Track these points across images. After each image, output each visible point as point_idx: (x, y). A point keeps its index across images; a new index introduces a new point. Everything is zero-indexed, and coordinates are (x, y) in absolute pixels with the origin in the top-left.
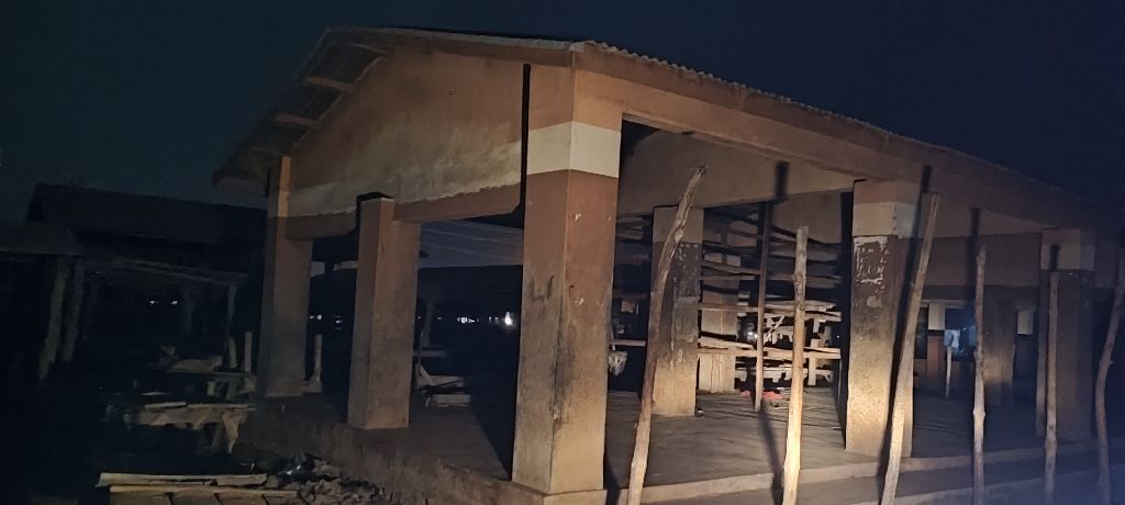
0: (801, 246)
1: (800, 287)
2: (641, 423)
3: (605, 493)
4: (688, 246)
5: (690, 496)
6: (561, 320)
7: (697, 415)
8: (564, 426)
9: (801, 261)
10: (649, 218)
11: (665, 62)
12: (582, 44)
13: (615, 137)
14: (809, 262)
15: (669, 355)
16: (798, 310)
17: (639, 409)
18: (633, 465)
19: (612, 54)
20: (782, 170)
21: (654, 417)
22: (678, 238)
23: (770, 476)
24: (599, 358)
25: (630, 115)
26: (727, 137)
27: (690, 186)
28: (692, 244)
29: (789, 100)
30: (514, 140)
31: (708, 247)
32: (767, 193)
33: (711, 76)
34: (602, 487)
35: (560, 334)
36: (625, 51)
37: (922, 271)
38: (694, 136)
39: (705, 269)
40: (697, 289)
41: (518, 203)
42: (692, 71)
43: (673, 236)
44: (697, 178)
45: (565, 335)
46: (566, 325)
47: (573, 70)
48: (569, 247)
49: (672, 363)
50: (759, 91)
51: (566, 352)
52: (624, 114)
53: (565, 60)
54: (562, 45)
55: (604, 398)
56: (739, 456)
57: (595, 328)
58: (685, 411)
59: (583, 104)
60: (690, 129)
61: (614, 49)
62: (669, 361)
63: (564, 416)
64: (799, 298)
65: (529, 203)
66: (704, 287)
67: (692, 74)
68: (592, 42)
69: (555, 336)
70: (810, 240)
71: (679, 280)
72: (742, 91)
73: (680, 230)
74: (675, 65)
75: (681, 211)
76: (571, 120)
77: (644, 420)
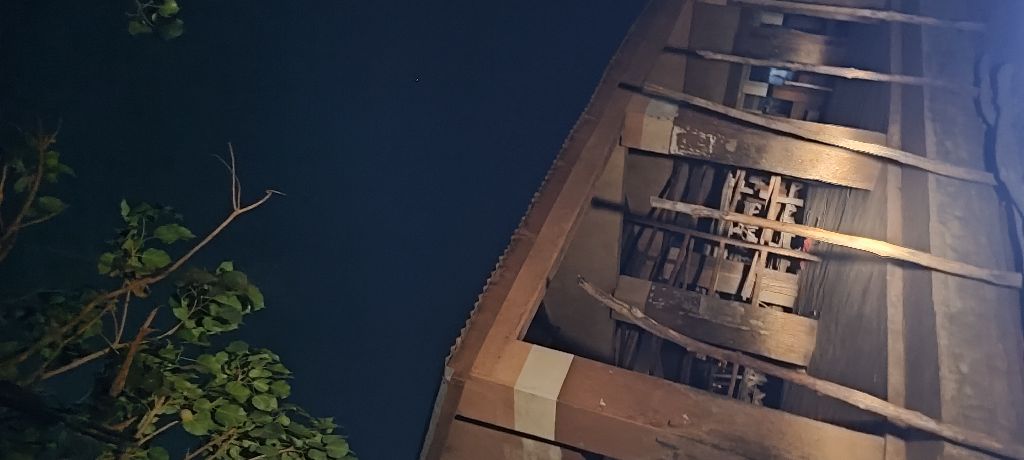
0: (668, 205)
1: (705, 212)
2: (817, 388)
4: (652, 295)
5: (902, 350)
6: (701, 442)
7: (817, 318)
9: (681, 207)
10: (619, 324)
11: (480, 296)
12: (447, 368)
13: (536, 350)
14: (684, 200)
15: (754, 334)
16: (728, 218)
17: (803, 387)
18: (862, 406)
19: (463, 342)
20: (598, 204)
21: (814, 370)
22: (640, 314)
23: (890, 267)
24: (746, 416)
25: (521, 332)
26: (558, 250)
27: (593, 294)
28: (651, 291)
29: (537, 194)
30: (521, 445)
31: (656, 277)
32: (617, 218)
33: (501, 258)
34: (881, 439)
35: (715, 446)
36: (462, 330)
37: (710, 106)
38: (551, 278)
39: (677, 282)
40: (693, 294)
41: (579, 454)
42: (493, 273)
43: (637, 318)
44: (588, 287)
46: (704, 436)
47: (470, 378)
48: (630, 417)
49: (762, 332)
50: (524, 218)
51: (734, 444)
52: (518, 338)
53: (457, 387)
54: (444, 388)
55: (787, 416)
56: (865, 292)
57: (715, 410)
58: (812, 328)
59: (501, 375)
60: (544, 281)
61: (459, 340)
62: (760, 334)
64: (716, 214)
65: (581, 445)
66: (692, 287)
67: (495, 276)
68: (447, 359)
70: (661, 196)
71: (683, 310)
72: (521, 232)
73: (632, 303)
74: (485, 288)
75: (616, 307)
76: (513, 389)
77: (815, 385)
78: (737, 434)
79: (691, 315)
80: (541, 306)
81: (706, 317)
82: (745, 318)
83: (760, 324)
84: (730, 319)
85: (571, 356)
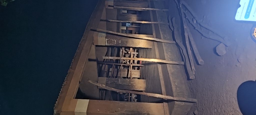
0: (107, 58)
1: (116, 58)
2: (148, 95)
4: (107, 81)
5: (164, 83)
7: (145, 79)
8: (149, 113)
9: (110, 58)
10: (100, 89)
12: (54, 110)
13: (80, 101)
14: (111, 56)
15: (132, 85)
16: (122, 59)
17: (145, 95)
18: (157, 97)
19: (58, 102)
20: (90, 60)
21: (147, 91)
22: (104, 86)
23: (158, 65)
24: (133, 105)
26: (81, 73)
27: (92, 83)
29: (73, 60)
31: (108, 76)
32: (95, 63)
33: (66, 78)
34: (163, 104)
36: (57, 99)
37: (113, 33)
38: (80, 81)
39: (113, 76)
40: (117, 79)
43: (104, 87)
44: (90, 81)
45: (127, 113)
46: (124, 112)
47: (61, 112)
48: (106, 112)
49: (134, 85)
50: (70, 66)
51: (131, 113)
52: (74, 98)
55: (142, 103)
56: (154, 71)
57: (126, 105)
58: (145, 82)
59: (70, 109)
60: (78, 82)
63: (147, 113)
64: (119, 58)
66: (116, 77)
67: (65, 83)
68: (54, 108)
70: (106, 56)
71: (115, 83)
72: (70, 70)
73: (102, 83)
74: (62, 87)
75: (98, 85)
76: (74, 112)
77: (147, 94)
78: (132, 110)
79: (117, 84)
80: (79, 88)
81: (121, 84)
82: (130, 82)
83: (133, 83)
84: (126, 83)
85: (88, 100)
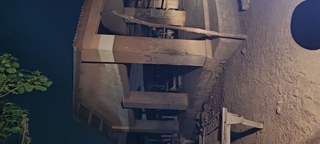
2: (187, 30)
3: (206, 40)
4: (136, 12)
7: (185, 10)
8: (187, 52)
10: (127, 23)
12: (74, 47)
13: (103, 36)
15: (168, 19)
17: (183, 31)
18: (199, 33)
19: (77, 38)
21: (186, 26)
22: (132, 18)
24: (169, 43)
26: (102, 2)
27: (117, 14)
31: (136, 6)
33: (82, 7)
34: (204, 41)
36: (76, 34)
39: (143, 7)
40: (148, 10)
41: (123, 65)
42: (81, 13)
44: (114, 12)
45: (161, 52)
46: (158, 51)
47: (82, 49)
48: (136, 50)
49: (170, 18)
51: (166, 51)
52: (96, 33)
53: (79, 53)
54: (75, 54)
55: (180, 40)
57: (160, 43)
58: (184, 13)
59: (93, 46)
61: (75, 37)
63: (185, 52)
65: (123, 62)
66: (147, 8)
68: (73, 44)
69: (162, 55)
71: (146, 15)
73: (130, 15)
74: (80, 19)
75: (125, 17)
76: (98, 50)
78: (167, 48)
79: (149, 16)
80: (101, 22)
81: (153, 16)
82: (165, 14)
83: (169, 15)
84: (160, 16)
85: (114, 36)
